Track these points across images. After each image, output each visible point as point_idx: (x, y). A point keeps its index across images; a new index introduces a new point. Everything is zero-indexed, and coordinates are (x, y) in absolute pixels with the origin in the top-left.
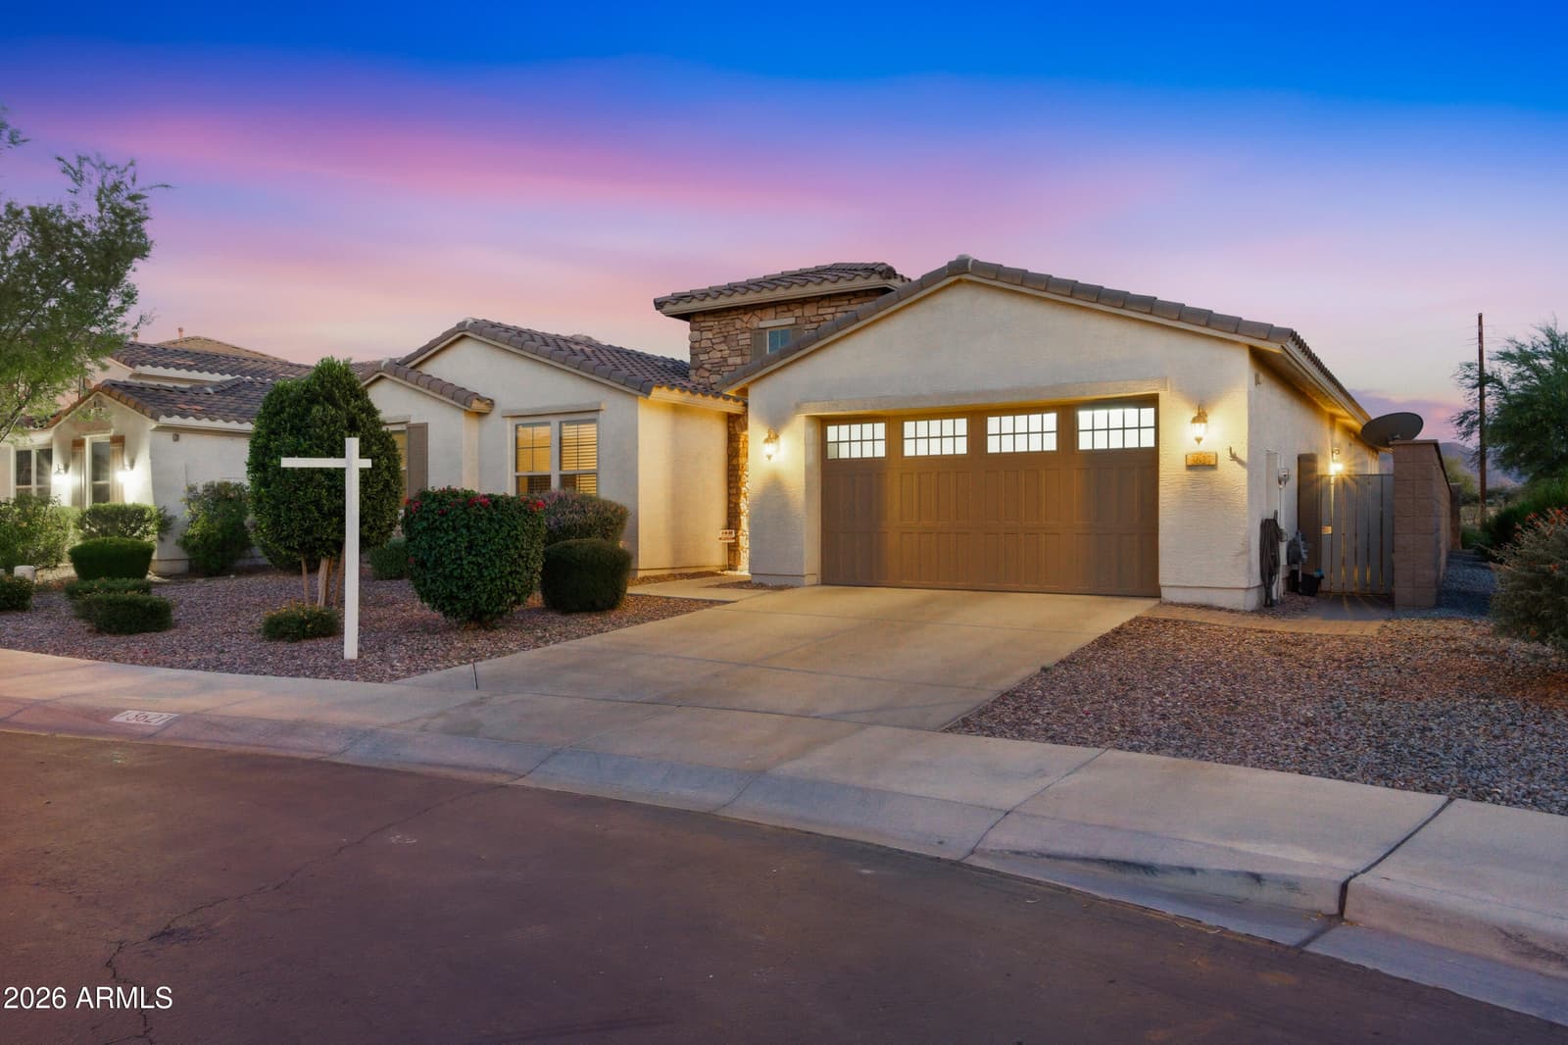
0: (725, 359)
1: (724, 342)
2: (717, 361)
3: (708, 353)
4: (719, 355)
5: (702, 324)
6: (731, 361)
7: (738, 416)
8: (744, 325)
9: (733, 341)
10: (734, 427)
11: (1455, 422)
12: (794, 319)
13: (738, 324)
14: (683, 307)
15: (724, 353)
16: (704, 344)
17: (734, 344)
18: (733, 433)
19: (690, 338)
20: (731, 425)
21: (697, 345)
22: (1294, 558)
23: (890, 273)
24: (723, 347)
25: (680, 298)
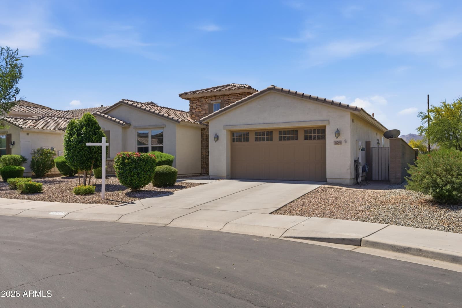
0: (200, 112)
1: (200, 107)
2: (197, 112)
3: (195, 110)
4: (198, 111)
5: (193, 101)
6: (202, 112)
7: (204, 129)
8: (206, 102)
9: (203, 106)
10: (203, 132)
11: (417, 130)
12: (221, 100)
13: (204, 102)
14: (188, 96)
15: (200, 110)
16: (194, 107)
17: (203, 107)
18: (202, 134)
19: (190, 105)
20: (202, 131)
21: (192, 108)
22: (364, 170)
23: (250, 87)
24: (200, 108)
25: (186, 93)
